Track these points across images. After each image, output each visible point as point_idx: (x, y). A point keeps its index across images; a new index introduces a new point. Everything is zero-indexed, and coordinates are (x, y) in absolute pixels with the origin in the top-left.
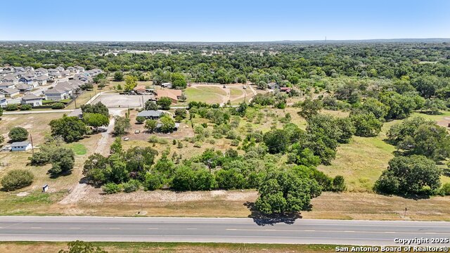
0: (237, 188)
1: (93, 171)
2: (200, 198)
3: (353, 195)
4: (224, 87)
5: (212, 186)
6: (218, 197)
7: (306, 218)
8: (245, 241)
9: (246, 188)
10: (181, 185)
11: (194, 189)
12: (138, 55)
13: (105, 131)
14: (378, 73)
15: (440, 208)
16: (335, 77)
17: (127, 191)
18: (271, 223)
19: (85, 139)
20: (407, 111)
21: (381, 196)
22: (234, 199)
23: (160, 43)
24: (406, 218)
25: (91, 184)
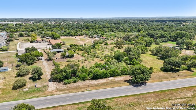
0: (117, 76)
1: (56, 75)
2: (106, 81)
3: (156, 73)
4: (76, 38)
5: (108, 76)
6: (112, 80)
7: (149, 83)
8: (137, 93)
9: (120, 75)
10: (97, 77)
11: (101, 78)
12: (18, 25)
13: (41, 59)
14: (130, 30)
15: (184, 74)
16: (116, 32)
17: (74, 82)
18: (139, 86)
19: (35, 63)
20: (151, 44)
21: (165, 73)
22: (119, 80)
23: (22, 18)
24: (179, 78)
25: (55, 81)
